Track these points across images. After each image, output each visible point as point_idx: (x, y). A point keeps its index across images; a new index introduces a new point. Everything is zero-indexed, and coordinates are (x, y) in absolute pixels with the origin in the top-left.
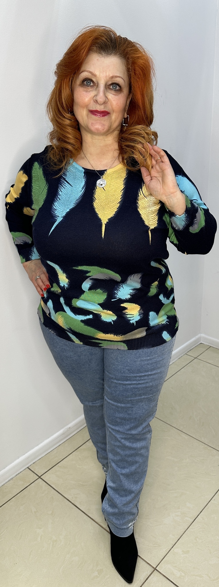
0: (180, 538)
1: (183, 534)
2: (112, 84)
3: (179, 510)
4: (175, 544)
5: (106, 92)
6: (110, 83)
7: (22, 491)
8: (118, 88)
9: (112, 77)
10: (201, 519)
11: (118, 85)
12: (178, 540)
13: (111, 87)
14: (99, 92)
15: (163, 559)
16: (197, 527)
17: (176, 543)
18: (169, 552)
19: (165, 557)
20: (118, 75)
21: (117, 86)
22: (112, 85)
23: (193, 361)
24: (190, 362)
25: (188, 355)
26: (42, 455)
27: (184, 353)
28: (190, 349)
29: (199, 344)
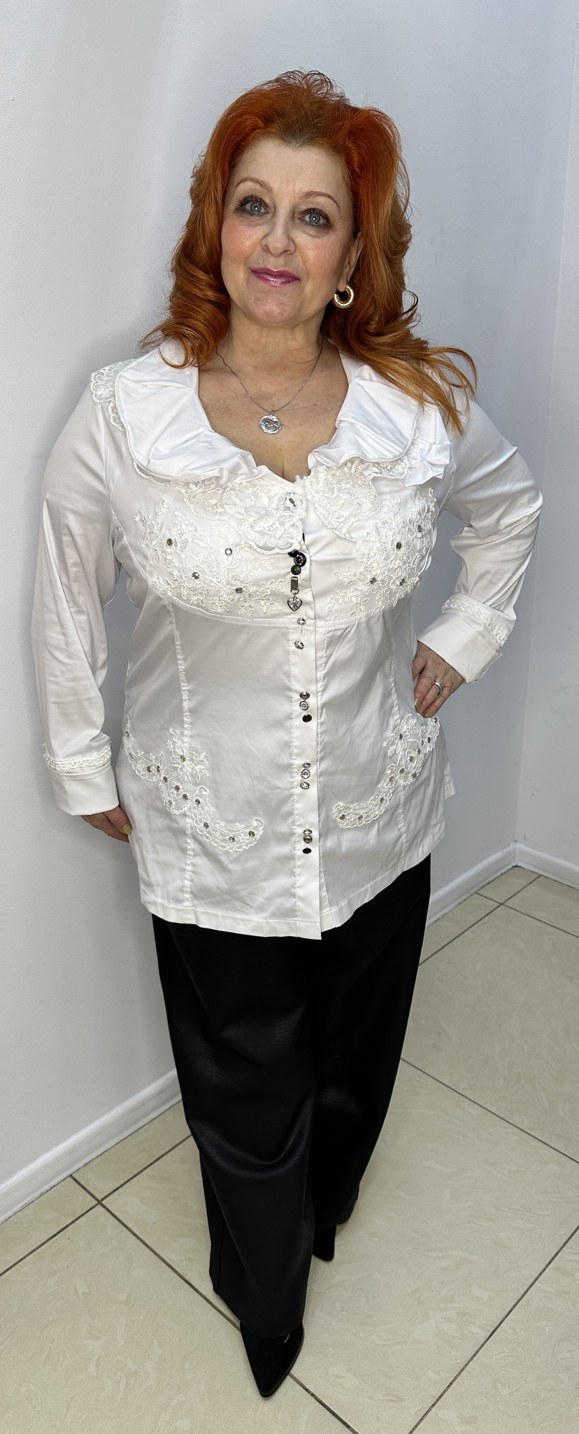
0: (454, 1380)
1: (463, 1369)
2: (310, 211)
4: (440, 1398)
6: (304, 207)
8: (322, 221)
9: (308, 195)
10: (511, 1332)
12: (449, 1386)
13: (307, 218)
16: (499, 1353)
17: (442, 1395)
18: (426, 1418)
19: (413, 1429)
20: (322, 190)
21: (320, 216)
22: (306, 214)
23: (494, 912)
24: (487, 915)
25: (482, 896)
26: (108, 1146)
27: (472, 892)
28: (487, 881)
29: (511, 869)
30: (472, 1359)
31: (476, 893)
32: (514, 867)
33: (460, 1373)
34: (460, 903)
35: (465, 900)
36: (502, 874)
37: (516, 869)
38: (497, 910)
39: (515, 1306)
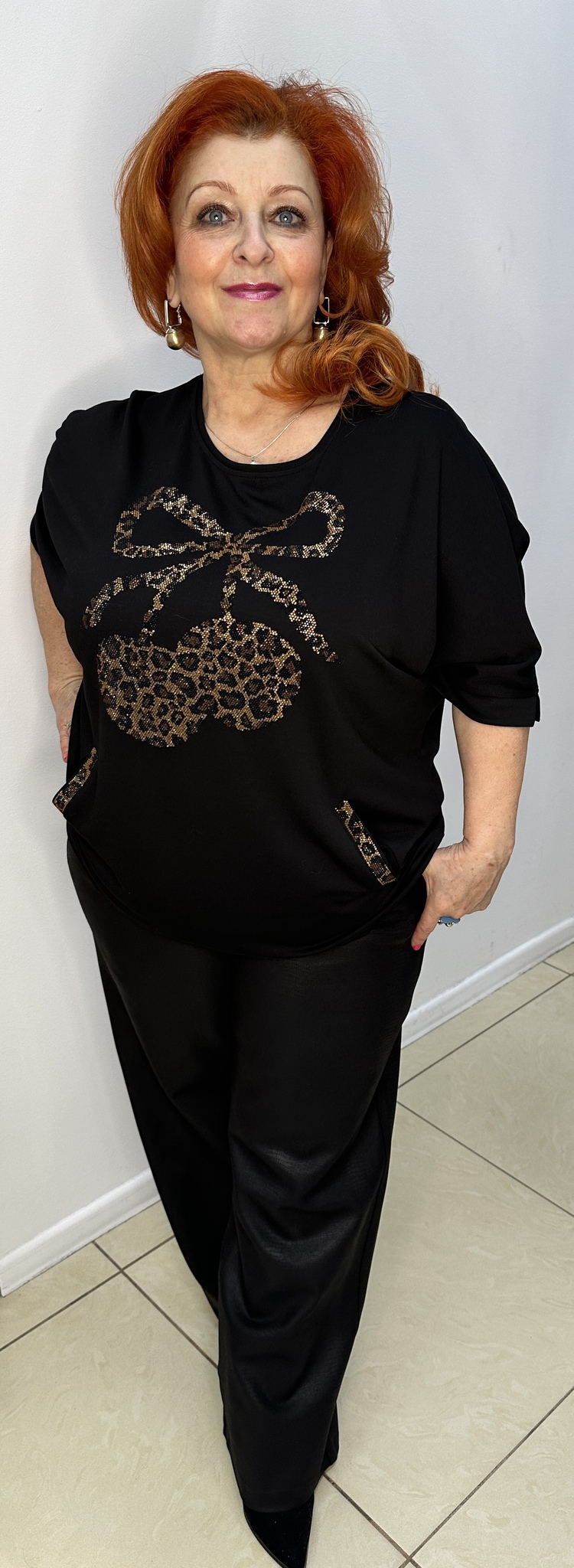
0: (486, 1479)
1: (496, 1468)
2: (280, 211)
3: (489, 1399)
4: (470, 1496)
5: (264, 232)
6: (273, 207)
7: (72, 1304)
8: (295, 219)
9: (278, 190)
10: (551, 1432)
11: (295, 213)
12: (480, 1485)
13: (277, 219)
14: (246, 234)
15: (434, 1533)
16: (536, 1455)
17: (472, 1493)
18: (453, 1517)
19: (439, 1527)
20: (292, 183)
21: (293, 215)
22: (278, 213)
23: (562, 983)
24: (553, 986)
25: (548, 965)
27: (539, 960)
28: (557, 949)
30: (507, 1458)
31: (544, 962)
33: (493, 1472)
34: (524, 973)
35: (530, 969)
36: (573, 943)
38: (566, 981)
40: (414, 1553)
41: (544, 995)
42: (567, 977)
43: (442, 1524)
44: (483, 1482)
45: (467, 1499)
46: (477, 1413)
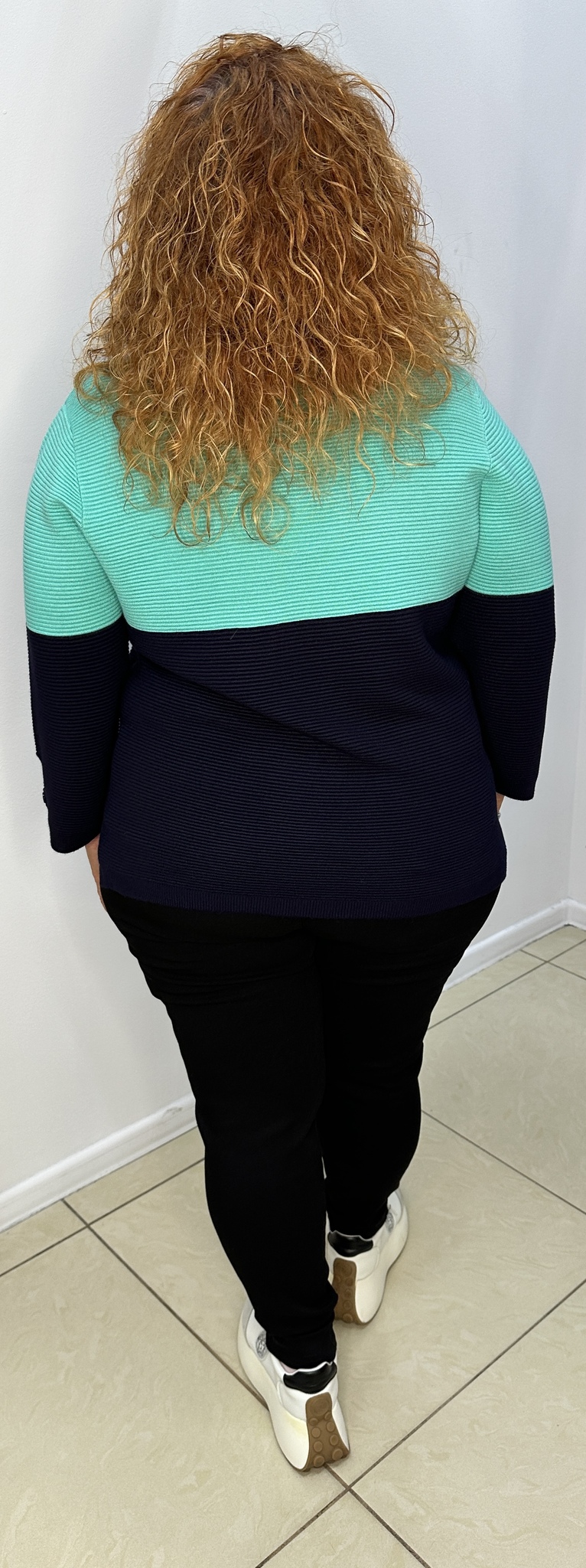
0: (429, 1417)
1: (440, 1408)
3: (438, 1346)
4: (412, 1433)
10: (494, 1377)
12: (423, 1423)
15: (374, 1465)
16: (482, 1395)
17: (414, 1431)
18: (394, 1451)
19: (379, 1461)
23: (536, 969)
24: (529, 972)
25: (526, 953)
26: (103, 1173)
27: (516, 948)
28: (534, 939)
29: (562, 928)
30: (451, 1399)
31: (522, 951)
32: (566, 926)
33: (436, 1412)
34: (501, 960)
35: (507, 957)
36: (551, 933)
37: (568, 927)
38: (542, 967)
39: (504, 1352)
40: (354, 1483)
41: (521, 979)
42: (542, 964)
43: (383, 1457)
44: (426, 1421)
45: (409, 1436)
46: (425, 1358)
